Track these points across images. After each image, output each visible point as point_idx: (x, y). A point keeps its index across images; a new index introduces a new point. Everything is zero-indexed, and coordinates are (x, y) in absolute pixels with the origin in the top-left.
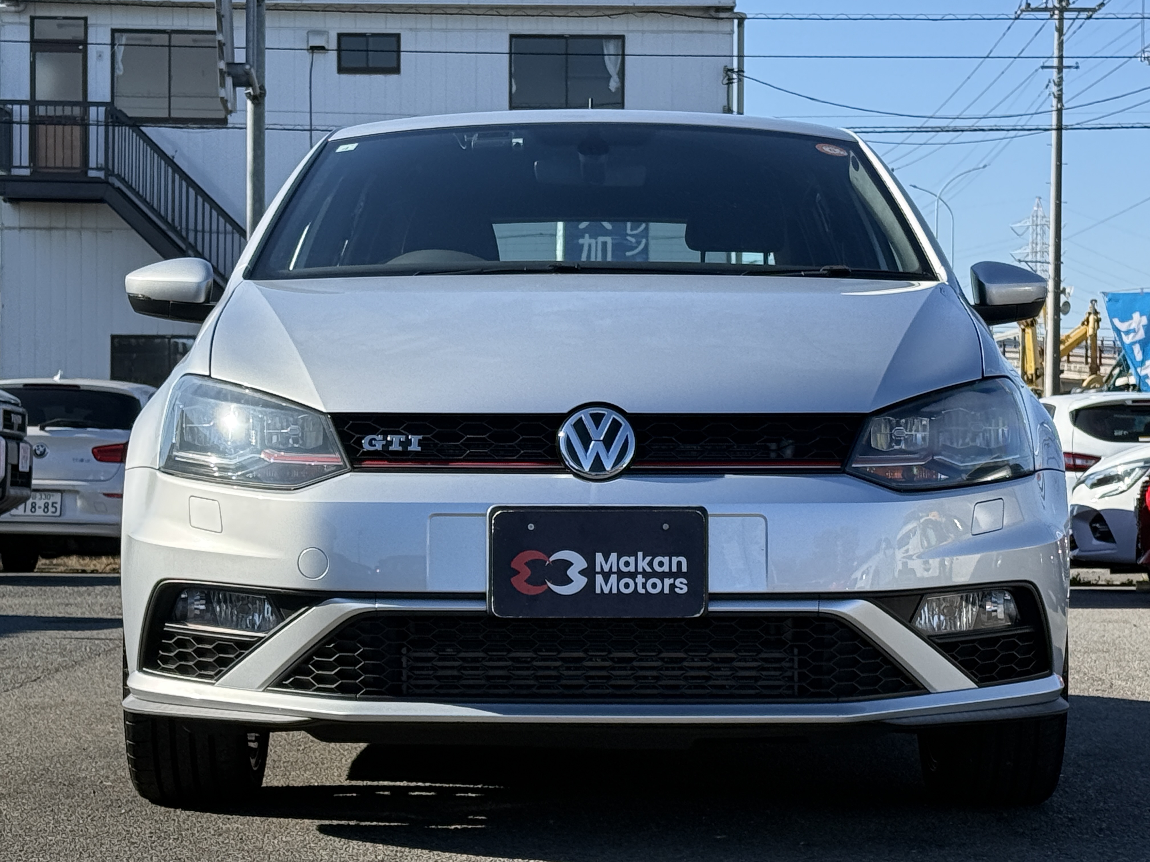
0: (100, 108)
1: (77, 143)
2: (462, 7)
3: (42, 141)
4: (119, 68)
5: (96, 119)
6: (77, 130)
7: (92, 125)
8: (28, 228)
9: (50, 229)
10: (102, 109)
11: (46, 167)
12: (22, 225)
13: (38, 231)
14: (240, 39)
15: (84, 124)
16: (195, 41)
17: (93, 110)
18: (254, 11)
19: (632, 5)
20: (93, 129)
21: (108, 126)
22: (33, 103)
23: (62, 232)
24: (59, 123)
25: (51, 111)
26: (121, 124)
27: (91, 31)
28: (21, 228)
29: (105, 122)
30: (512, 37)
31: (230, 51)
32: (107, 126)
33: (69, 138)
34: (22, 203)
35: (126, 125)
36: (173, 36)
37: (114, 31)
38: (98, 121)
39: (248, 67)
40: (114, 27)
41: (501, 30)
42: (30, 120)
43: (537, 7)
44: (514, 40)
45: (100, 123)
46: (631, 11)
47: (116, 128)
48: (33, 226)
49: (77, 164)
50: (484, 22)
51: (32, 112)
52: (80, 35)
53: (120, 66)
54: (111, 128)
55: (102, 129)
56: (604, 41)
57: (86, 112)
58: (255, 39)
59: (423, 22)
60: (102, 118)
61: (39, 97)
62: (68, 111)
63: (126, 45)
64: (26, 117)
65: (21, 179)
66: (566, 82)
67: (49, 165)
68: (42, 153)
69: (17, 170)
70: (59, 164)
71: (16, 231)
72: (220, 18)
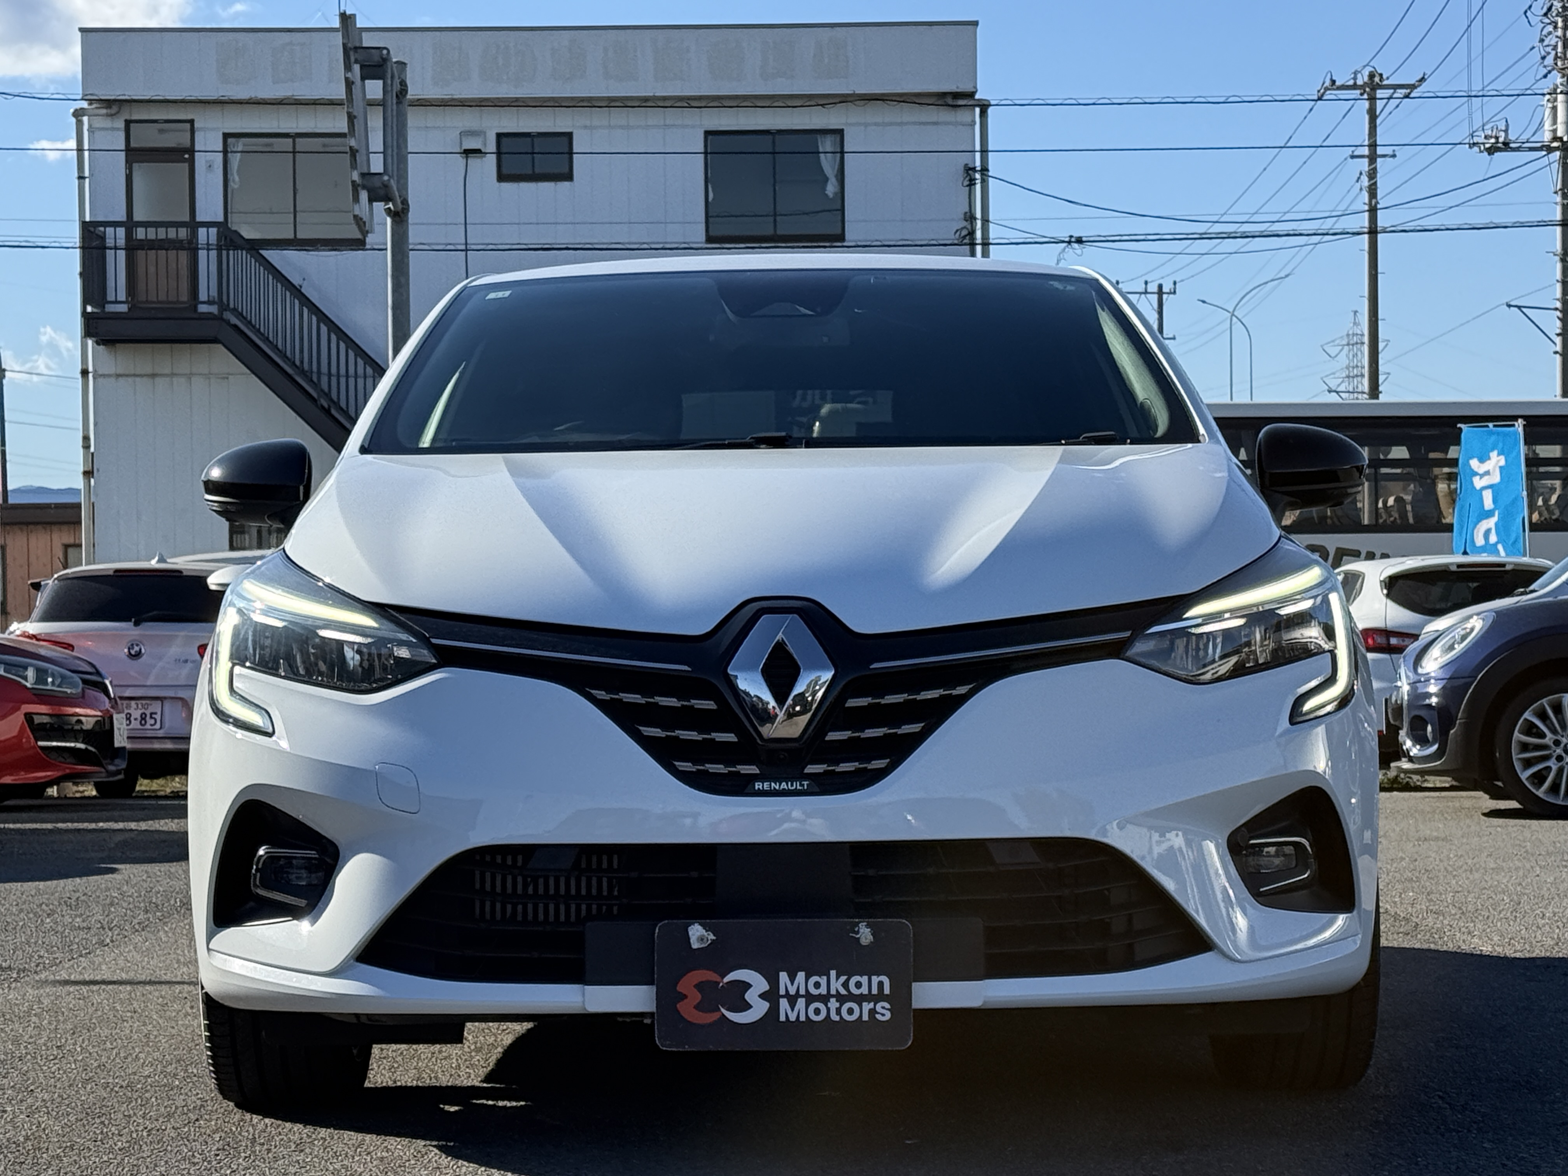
0: (210, 229)
1: (184, 272)
2: (646, 99)
3: (141, 270)
4: (234, 181)
5: (205, 242)
6: (184, 256)
7: (201, 249)
8: (127, 376)
9: (153, 376)
10: (213, 231)
11: (147, 302)
12: (120, 371)
13: (138, 379)
14: (376, 142)
15: (192, 247)
16: (324, 146)
17: (202, 231)
18: (392, 110)
19: (851, 92)
20: (202, 254)
21: (222, 249)
22: (130, 224)
23: (168, 379)
24: (161, 248)
25: (151, 234)
26: (236, 248)
27: (198, 136)
28: (118, 376)
29: (217, 245)
30: (707, 133)
31: (365, 158)
32: (219, 249)
33: (174, 266)
34: (118, 345)
35: (242, 250)
36: (297, 140)
37: (226, 136)
38: (208, 244)
39: (386, 178)
40: (226, 131)
41: (693, 127)
42: (126, 245)
43: (736, 97)
44: (710, 137)
45: (211, 247)
46: (851, 99)
47: (231, 252)
48: (132, 372)
49: (184, 297)
50: (672, 116)
51: (129, 236)
52: (187, 143)
53: (235, 177)
54: (224, 253)
55: (213, 254)
56: (819, 136)
57: (194, 235)
58: (395, 143)
59: (598, 117)
60: (213, 240)
61: (138, 217)
62: (172, 233)
63: (242, 152)
64: (121, 242)
65: (117, 316)
66: (774, 186)
67: (150, 299)
68: (141, 286)
69: (113, 305)
70: (162, 297)
71: (113, 380)
72: (351, 118)
